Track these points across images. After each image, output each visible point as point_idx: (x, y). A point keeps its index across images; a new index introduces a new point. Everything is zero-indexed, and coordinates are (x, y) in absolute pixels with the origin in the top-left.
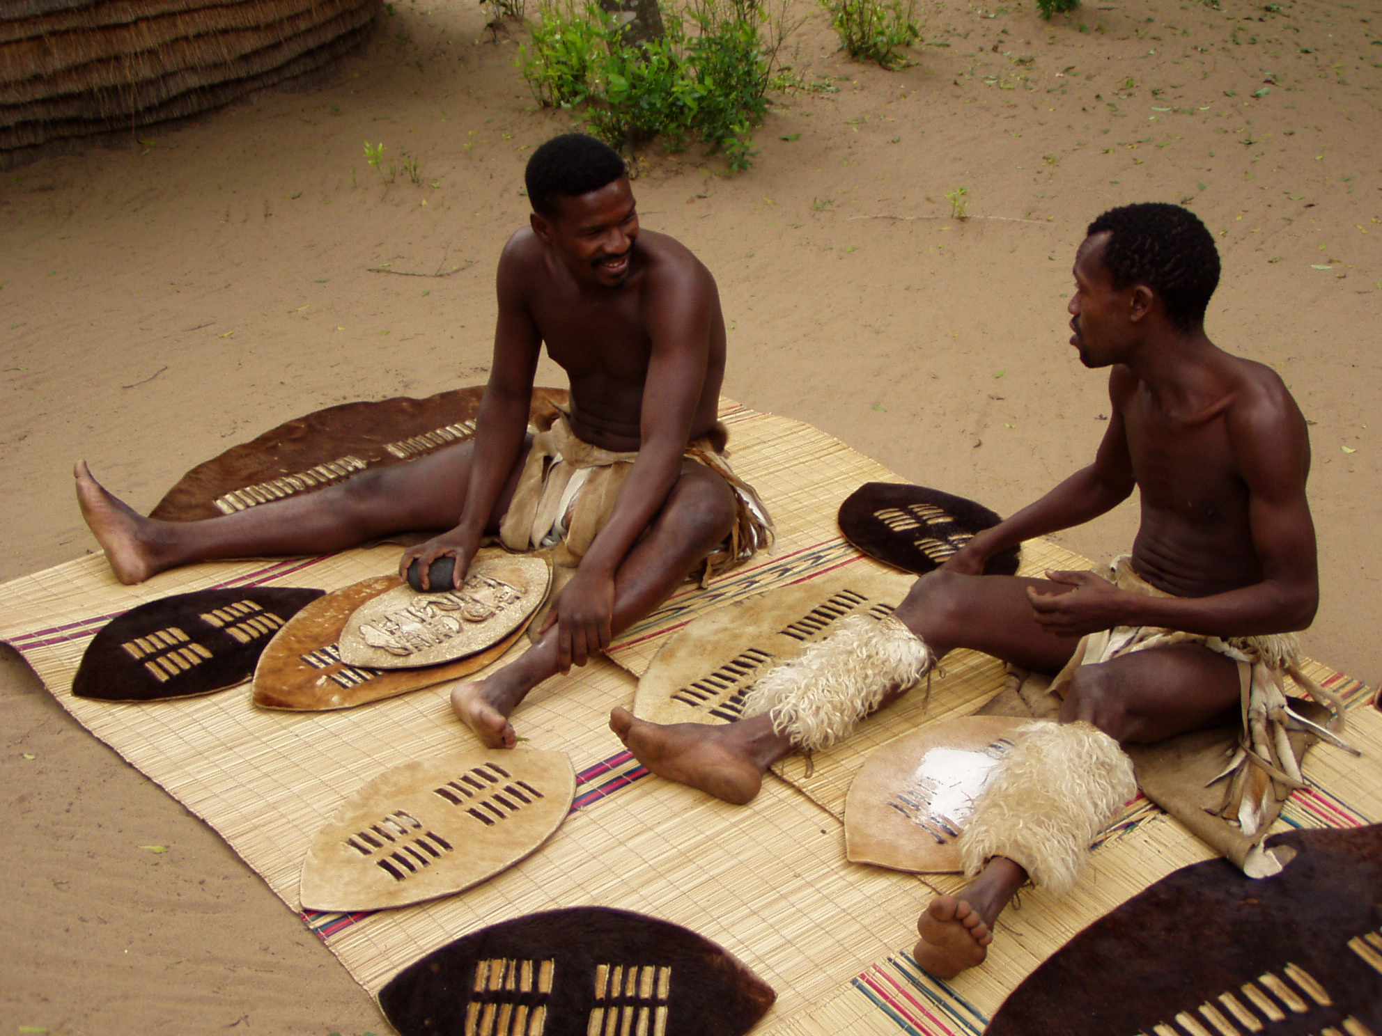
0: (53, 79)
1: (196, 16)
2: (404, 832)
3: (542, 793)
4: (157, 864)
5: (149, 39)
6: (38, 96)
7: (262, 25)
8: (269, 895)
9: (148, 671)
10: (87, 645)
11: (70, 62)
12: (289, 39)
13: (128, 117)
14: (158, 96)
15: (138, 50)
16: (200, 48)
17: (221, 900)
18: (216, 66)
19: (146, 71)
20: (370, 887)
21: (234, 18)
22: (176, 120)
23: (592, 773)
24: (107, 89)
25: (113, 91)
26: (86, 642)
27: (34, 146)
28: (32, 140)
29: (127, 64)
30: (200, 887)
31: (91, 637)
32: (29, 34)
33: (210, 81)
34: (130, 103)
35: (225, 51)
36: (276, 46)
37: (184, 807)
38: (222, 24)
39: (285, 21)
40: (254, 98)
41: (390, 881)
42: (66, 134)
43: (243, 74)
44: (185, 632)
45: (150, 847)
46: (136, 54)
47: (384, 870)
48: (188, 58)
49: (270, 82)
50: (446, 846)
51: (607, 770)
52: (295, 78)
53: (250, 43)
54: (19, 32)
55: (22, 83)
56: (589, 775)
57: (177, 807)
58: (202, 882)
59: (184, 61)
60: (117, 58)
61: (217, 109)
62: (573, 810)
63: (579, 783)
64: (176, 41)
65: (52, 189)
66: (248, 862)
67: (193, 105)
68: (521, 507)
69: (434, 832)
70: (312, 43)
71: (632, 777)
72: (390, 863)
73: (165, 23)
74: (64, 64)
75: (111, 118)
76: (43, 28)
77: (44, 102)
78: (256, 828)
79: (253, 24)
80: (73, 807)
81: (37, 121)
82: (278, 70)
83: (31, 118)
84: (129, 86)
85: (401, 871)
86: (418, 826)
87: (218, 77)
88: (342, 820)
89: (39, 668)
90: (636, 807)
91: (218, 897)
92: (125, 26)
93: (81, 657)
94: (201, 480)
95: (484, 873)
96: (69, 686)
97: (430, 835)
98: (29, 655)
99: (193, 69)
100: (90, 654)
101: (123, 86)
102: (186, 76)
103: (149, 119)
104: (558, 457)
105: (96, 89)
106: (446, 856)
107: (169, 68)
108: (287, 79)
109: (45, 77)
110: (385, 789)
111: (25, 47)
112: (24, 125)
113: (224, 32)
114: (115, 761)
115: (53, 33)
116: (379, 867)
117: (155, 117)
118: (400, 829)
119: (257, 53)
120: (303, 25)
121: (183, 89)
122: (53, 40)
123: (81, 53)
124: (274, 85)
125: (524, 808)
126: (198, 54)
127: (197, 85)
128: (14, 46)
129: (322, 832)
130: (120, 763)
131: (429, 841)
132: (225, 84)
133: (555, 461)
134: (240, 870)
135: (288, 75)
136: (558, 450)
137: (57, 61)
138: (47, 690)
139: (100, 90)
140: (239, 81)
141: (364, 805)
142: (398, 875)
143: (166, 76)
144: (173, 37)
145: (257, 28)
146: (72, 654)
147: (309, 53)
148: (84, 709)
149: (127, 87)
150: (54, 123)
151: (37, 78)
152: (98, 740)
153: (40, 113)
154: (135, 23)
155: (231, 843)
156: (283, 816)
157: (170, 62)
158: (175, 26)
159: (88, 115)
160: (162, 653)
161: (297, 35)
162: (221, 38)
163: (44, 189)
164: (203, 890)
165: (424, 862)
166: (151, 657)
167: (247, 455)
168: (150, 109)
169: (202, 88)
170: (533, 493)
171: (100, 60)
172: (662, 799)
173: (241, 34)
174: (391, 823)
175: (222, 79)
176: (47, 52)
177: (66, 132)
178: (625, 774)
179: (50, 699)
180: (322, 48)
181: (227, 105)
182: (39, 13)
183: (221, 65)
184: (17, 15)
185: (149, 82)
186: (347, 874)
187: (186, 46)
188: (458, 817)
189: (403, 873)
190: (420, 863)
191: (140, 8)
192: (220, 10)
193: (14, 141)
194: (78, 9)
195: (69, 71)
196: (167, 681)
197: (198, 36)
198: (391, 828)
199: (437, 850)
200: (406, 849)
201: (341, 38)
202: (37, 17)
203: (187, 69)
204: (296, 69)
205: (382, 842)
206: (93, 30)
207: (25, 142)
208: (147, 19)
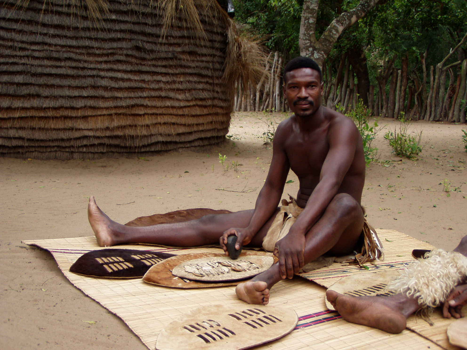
0: (113, 130)
1: (165, 116)
2: (211, 326)
3: (282, 320)
4: (89, 327)
5: (147, 121)
6: (107, 135)
7: (187, 124)
8: (140, 345)
9: (104, 268)
10: (80, 257)
11: (120, 124)
12: (195, 132)
13: (136, 147)
14: (147, 142)
15: (143, 124)
16: (164, 128)
17: (116, 343)
18: (169, 135)
19: (144, 132)
20: (192, 344)
21: (178, 120)
22: (152, 152)
23: (306, 317)
24: (130, 136)
25: (132, 137)
26: (80, 256)
27: (102, 153)
28: (102, 150)
29: (139, 128)
30: (108, 337)
31: (82, 255)
32: (108, 113)
33: (166, 140)
34: (137, 143)
35: (173, 131)
36: (190, 133)
37: (107, 310)
38: (173, 121)
39: (195, 125)
40: (180, 150)
41: (202, 343)
42: (114, 151)
43: (178, 140)
44: (123, 259)
45: (88, 322)
46: (142, 126)
47: (200, 338)
48: (160, 131)
49: (187, 146)
50: (233, 333)
51: (314, 317)
52: (195, 147)
53: (181, 130)
54: (105, 112)
55: (102, 129)
56: (305, 318)
57: (105, 310)
58: (109, 336)
59: (158, 131)
60: (136, 126)
61: (167, 151)
62: (295, 329)
63: (300, 319)
64: (156, 124)
65: (105, 167)
66: (133, 330)
67: (158, 148)
68: (273, 233)
69: (226, 328)
70: (203, 135)
71: (327, 320)
72: (204, 336)
73: (154, 117)
74: (117, 125)
75: (130, 147)
76: (113, 112)
77: (109, 137)
78: (139, 319)
79: (184, 123)
80: (57, 305)
81: (105, 144)
82: (190, 142)
83: (103, 142)
84: (138, 136)
85: (208, 339)
86: (219, 325)
87: (169, 139)
88: (182, 320)
89: (57, 259)
90: (328, 330)
91: (115, 342)
92: (140, 115)
93: (77, 260)
94: (142, 221)
95: (251, 344)
96: (69, 268)
97: (224, 329)
98: (54, 254)
99: (161, 134)
100: (80, 259)
101: (136, 136)
102: (158, 137)
103: (143, 150)
104: (290, 215)
105: (126, 135)
106: (232, 337)
107: (153, 132)
108: (192, 146)
109: (110, 128)
110: (204, 312)
111: (105, 118)
112: (100, 144)
113: (174, 124)
114: (81, 294)
115: (116, 114)
116: (198, 337)
117: (145, 149)
118: (209, 325)
119: (183, 134)
120: (201, 128)
121: (156, 140)
122: (115, 116)
123: (124, 122)
124: (188, 147)
125: (273, 324)
126: (163, 129)
127: (162, 140)
128: (102, 117)
129: (171, 324)
130: (83, 295)
131: (224, 330)
132: (171, 143)
133: (289, 217)
134: (129, 334)
135: (193, 145)
136: (290, 213)
137: (116, 123)
138: (59, 268)
139: (128, 136)
140: (176, 143)
141: (193, 316)
142: (207, 341)
143: (151, 135)
144: (156, 122)
145: (185, 125)
146: (74, 259)
147: (201, 139)
148: (73, 277)
149: (137, 137)
150: (110, 146)
151: (107, 129)
152: (76, 287)
153: (106, 141)
154: (144, 115)
155: (127, 322)
156: (153, 317)
157: (154, 131)
158: (157, 118)
159: (122, 145)
160: (112, 263)
161: (198, 131)
162: (172, 126)
163: (103, 167)
164: (109, 339)
165: (221, 338)
166: (107, 264)
167: (161, 218)
168: (144, 146)
169: (163, 142)
170: (278, 227)
171: (130, 126)
172: (342, 329)
173: (179, 126)
174: (205, 323)
175: (170, 140)
176: (113, 120)
177: (114, 150)
178: (322, 319)
179: (59, 272)
180: (206, 138)
181: (170, 150)
182: (113, 106)
183: (171, 135)
184: (105, 106)
185: (145, 136)
186: (181, 339)
187: (159, 126)
188: (240, 324)
189: (210, 340)
190: (219, 338)
191: (146, 110)
192: (173, 116)
193: (96, 150)
194: (126, 107)
195: (118, 128)
196: (111, 272)
197: (165, 124)
198: (205, 325)
199: (228, 334)
200: (212, 332)
201: (213, 137)
202: (112, 108)
203: (159, 134)
204: (196, 144)
205: (200, 329)
206: (129, 115)
207: (99, 151)
208: (148, 114)
